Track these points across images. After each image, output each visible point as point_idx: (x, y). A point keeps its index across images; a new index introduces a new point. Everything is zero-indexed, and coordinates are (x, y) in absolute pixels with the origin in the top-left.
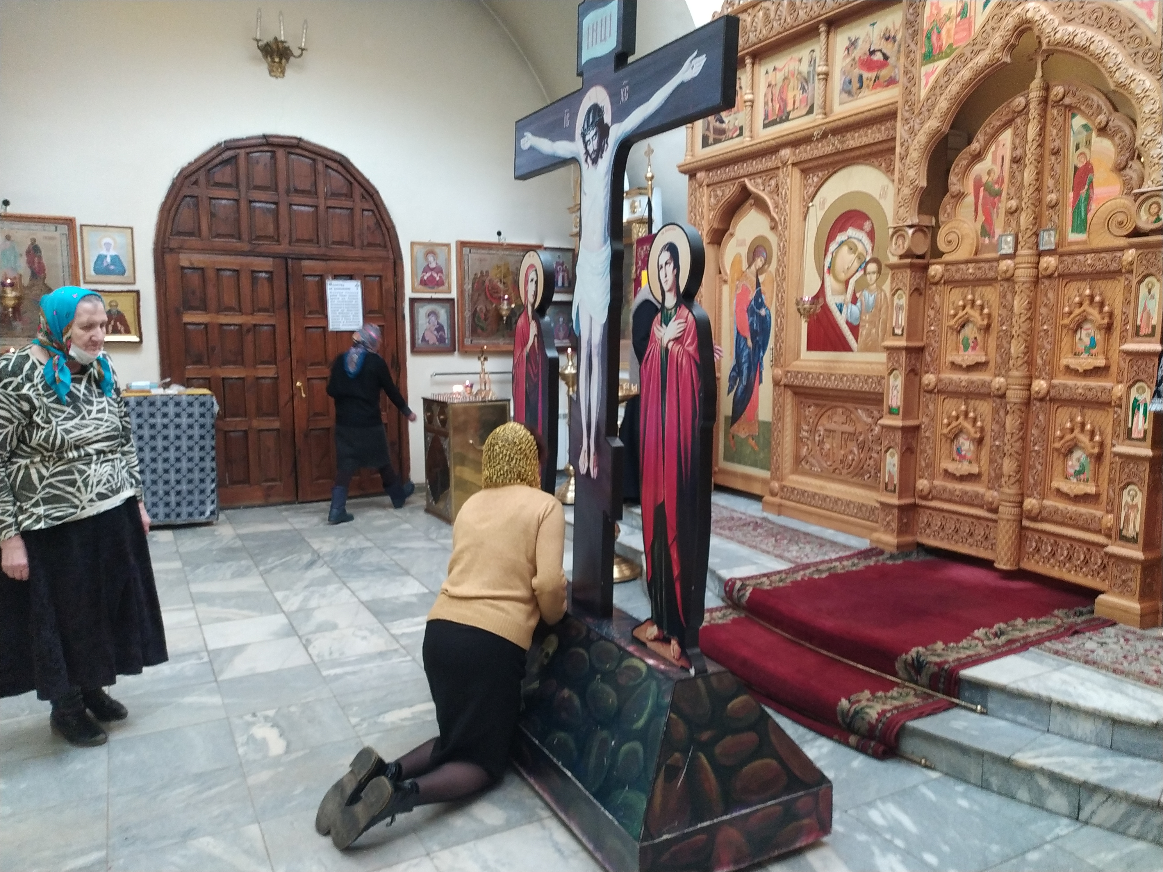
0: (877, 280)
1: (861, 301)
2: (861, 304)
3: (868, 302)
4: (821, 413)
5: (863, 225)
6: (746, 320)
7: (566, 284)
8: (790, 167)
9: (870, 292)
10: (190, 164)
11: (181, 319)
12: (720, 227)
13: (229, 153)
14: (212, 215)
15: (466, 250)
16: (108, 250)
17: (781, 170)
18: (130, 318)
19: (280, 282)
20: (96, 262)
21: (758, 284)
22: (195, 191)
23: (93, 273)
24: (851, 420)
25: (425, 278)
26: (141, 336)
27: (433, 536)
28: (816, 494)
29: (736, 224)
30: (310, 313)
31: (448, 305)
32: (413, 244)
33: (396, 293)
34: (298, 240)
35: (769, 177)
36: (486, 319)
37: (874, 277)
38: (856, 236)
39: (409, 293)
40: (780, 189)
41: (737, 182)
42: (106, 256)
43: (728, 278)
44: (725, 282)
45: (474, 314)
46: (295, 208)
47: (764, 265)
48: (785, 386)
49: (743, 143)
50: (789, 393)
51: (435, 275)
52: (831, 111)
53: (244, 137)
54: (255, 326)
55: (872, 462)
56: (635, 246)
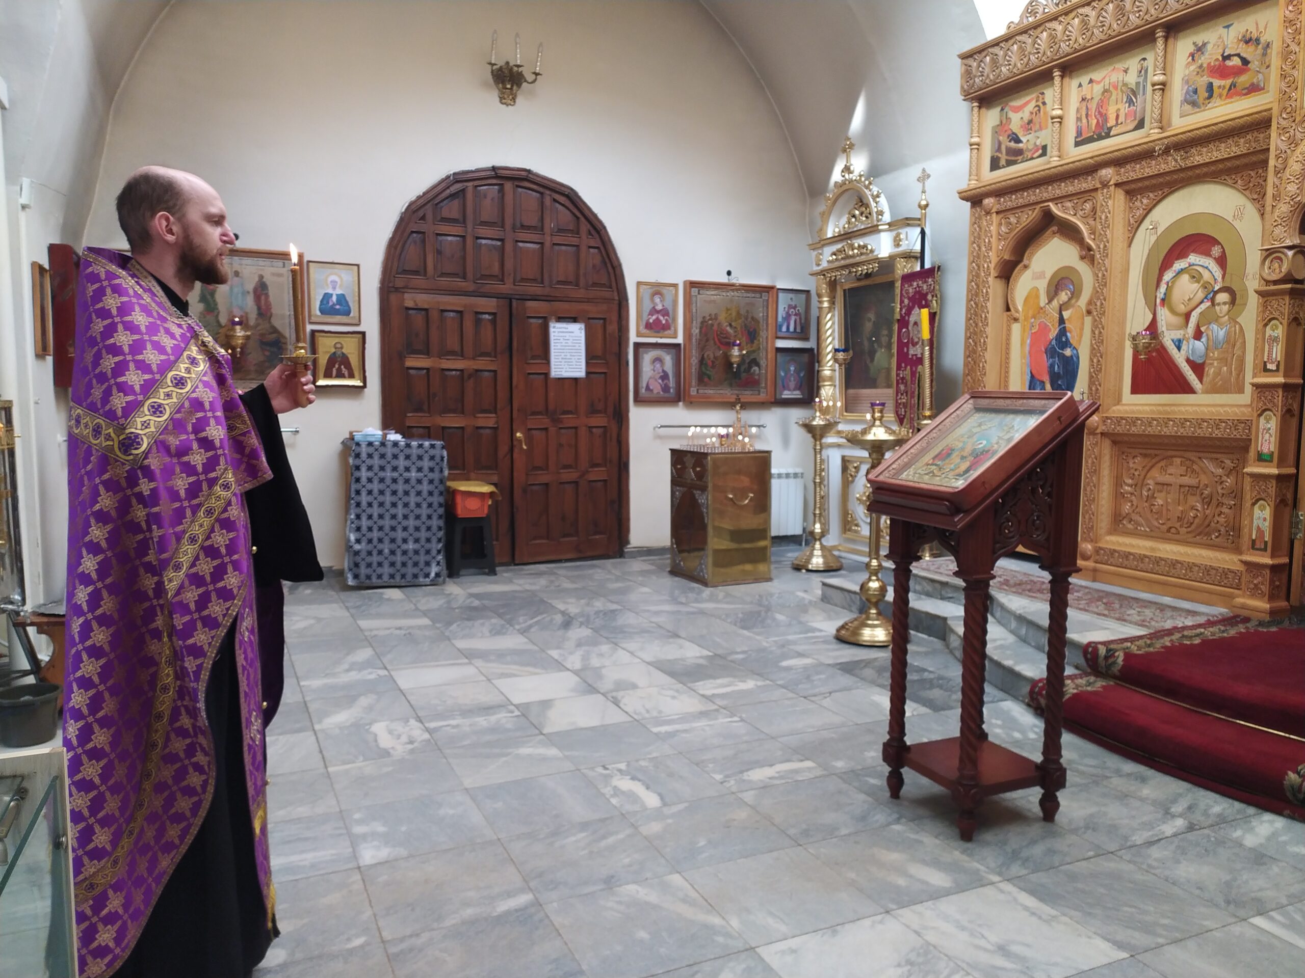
0: (1229, 311)
1: (1207, 335)
2: (1208, 339)
3: (1217, 337)
4: (1150, 464)
5: (1211, 250)
6: (1045, 361)
7: (798, 330)
8: (1112, 188)
9: (1221, 326)
10: (419, 198)
11: (403, 363)
12: (1013, 258)
13: (458, 186)
14: (439, 252)
15: (694, 291)
16: (334, 288)
17: (1099, 192)
18: (354, 361)
19: (502, 323)
20: (322, 301)
21: (1062, 321)
22: (422, 227)
23: (318, 313)
24: (1193, 471)
25: (651, 321)
26: (364, 380)
27: (683, 600)
28: (1145, 556)
29: (1033, 254)
30: (533, 357)
31: (673, 351)
32: (639, 284)
33: (620, 337)
34: (523, 280)
35: (1082, 200)
36: (713, 367)
37: (1226, 308)
38: (1200, 263)
39: (633, 338)
40: (1099, 213)
41: (1038, 207)
42: (332, 295)
43: (1021, 316)
44: (1016, 320)
45: (702, 361)
46: (520, 244)
47: (1070, 299)
48: (1102, 434)
49: (1049, 162)
50: (1107, 443)
51: (661, 318)
52: (1170, 125)
53: (473, 169)
54: (477, 371)
55: (1222, 519)
56: (898, 284)
